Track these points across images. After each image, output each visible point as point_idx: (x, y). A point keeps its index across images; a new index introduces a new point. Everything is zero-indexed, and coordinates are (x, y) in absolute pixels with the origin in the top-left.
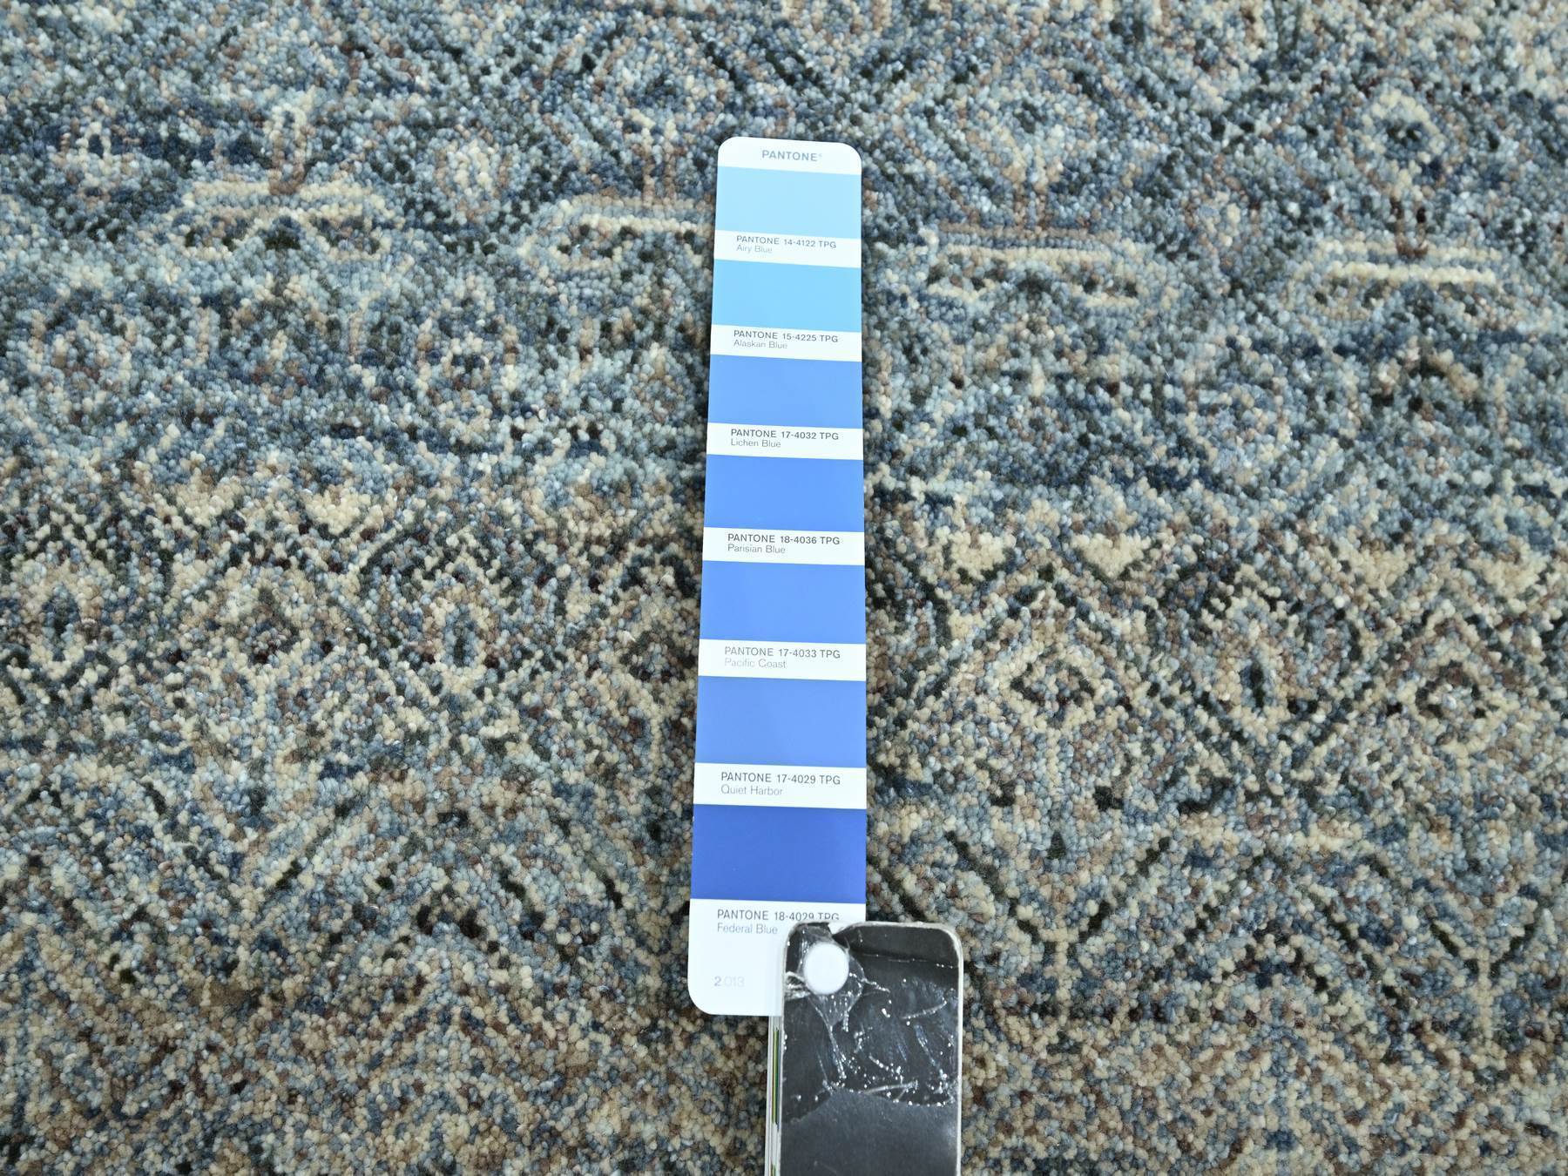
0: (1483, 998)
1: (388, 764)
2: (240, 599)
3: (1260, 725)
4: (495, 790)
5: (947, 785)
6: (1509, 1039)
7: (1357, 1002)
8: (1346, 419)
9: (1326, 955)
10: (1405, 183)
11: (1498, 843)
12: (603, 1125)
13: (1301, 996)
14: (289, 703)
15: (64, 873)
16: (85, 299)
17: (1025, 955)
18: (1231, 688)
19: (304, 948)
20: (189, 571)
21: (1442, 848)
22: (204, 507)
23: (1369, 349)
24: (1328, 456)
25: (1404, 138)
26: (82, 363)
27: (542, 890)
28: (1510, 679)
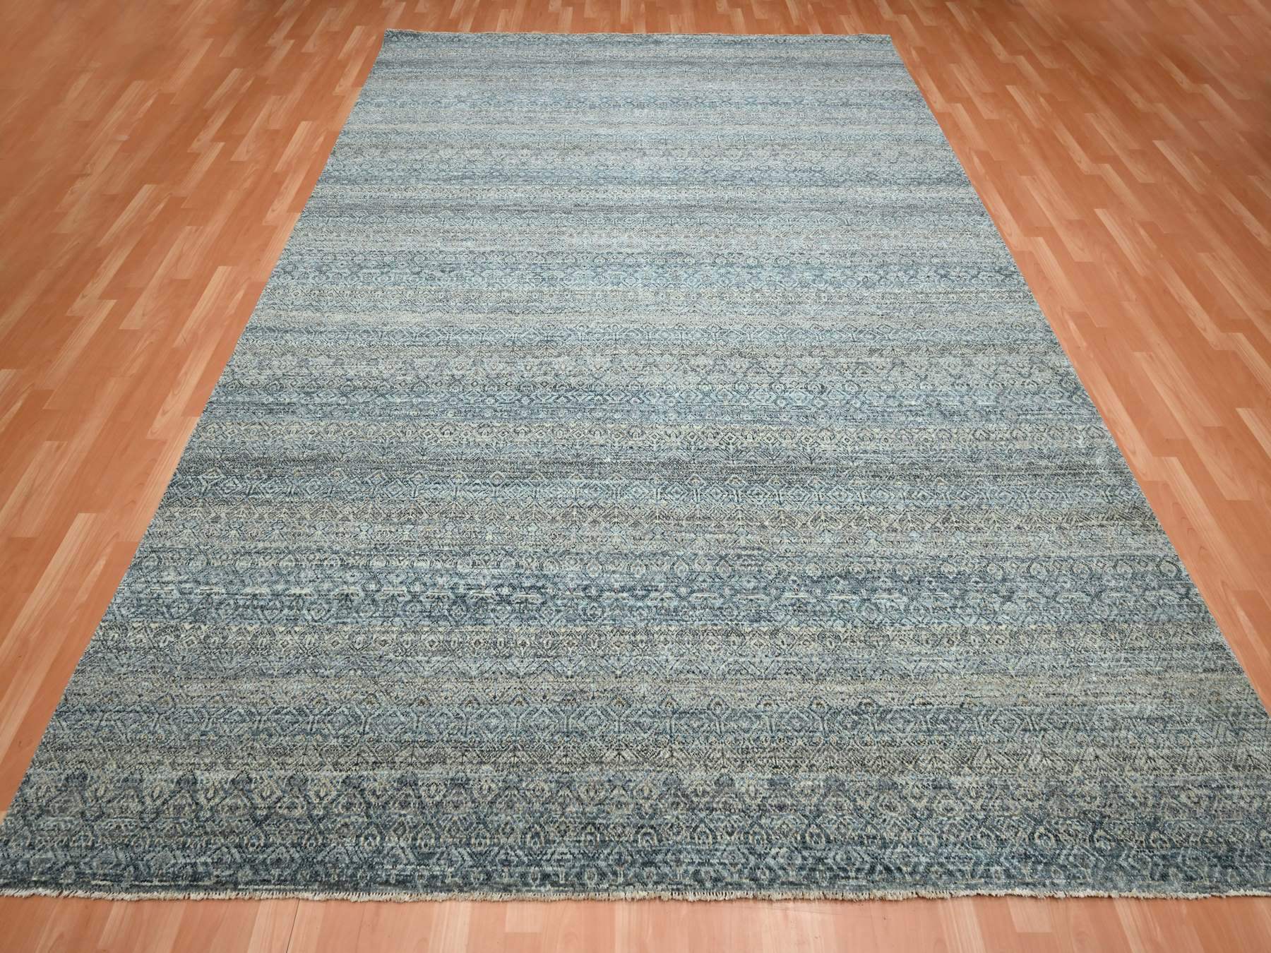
0: (814, 676)
1: (682, 655)
2: (662, 638)
3: (784, 647)
4: (694, 658)
5: (747, 656)
6: (817, 680)
7: (799, 677)
8: (791, 613)
9: (795, 671)
10: (795, 586)
11: (814, 659)
12: (711, 693)
13: (792, 676)
14: (670, 650)
15: (646, 668)
16: (640, 607)
17: (758, 673)
18: (780, 643)
19: (674, 675)
20: (656, 636)
21: (807, 660)
22: (657, 629)
23: (793, 605)
24: (789, 617)
25: (794, 582)
26: (641, 614)
27: (701, 668)
28: (814, 641)
